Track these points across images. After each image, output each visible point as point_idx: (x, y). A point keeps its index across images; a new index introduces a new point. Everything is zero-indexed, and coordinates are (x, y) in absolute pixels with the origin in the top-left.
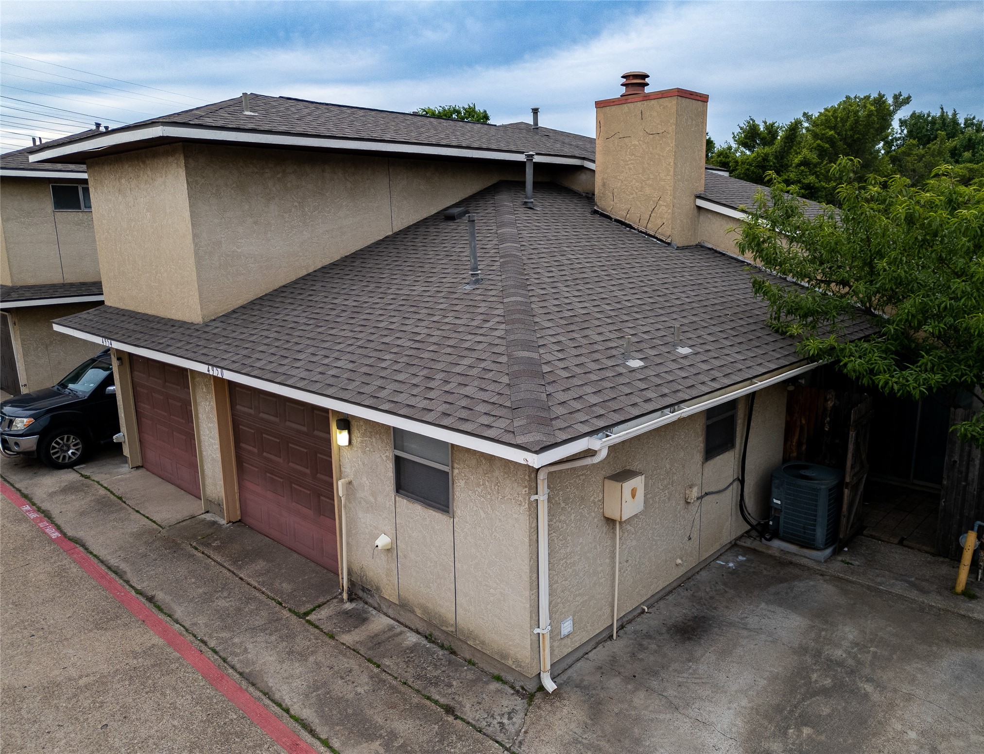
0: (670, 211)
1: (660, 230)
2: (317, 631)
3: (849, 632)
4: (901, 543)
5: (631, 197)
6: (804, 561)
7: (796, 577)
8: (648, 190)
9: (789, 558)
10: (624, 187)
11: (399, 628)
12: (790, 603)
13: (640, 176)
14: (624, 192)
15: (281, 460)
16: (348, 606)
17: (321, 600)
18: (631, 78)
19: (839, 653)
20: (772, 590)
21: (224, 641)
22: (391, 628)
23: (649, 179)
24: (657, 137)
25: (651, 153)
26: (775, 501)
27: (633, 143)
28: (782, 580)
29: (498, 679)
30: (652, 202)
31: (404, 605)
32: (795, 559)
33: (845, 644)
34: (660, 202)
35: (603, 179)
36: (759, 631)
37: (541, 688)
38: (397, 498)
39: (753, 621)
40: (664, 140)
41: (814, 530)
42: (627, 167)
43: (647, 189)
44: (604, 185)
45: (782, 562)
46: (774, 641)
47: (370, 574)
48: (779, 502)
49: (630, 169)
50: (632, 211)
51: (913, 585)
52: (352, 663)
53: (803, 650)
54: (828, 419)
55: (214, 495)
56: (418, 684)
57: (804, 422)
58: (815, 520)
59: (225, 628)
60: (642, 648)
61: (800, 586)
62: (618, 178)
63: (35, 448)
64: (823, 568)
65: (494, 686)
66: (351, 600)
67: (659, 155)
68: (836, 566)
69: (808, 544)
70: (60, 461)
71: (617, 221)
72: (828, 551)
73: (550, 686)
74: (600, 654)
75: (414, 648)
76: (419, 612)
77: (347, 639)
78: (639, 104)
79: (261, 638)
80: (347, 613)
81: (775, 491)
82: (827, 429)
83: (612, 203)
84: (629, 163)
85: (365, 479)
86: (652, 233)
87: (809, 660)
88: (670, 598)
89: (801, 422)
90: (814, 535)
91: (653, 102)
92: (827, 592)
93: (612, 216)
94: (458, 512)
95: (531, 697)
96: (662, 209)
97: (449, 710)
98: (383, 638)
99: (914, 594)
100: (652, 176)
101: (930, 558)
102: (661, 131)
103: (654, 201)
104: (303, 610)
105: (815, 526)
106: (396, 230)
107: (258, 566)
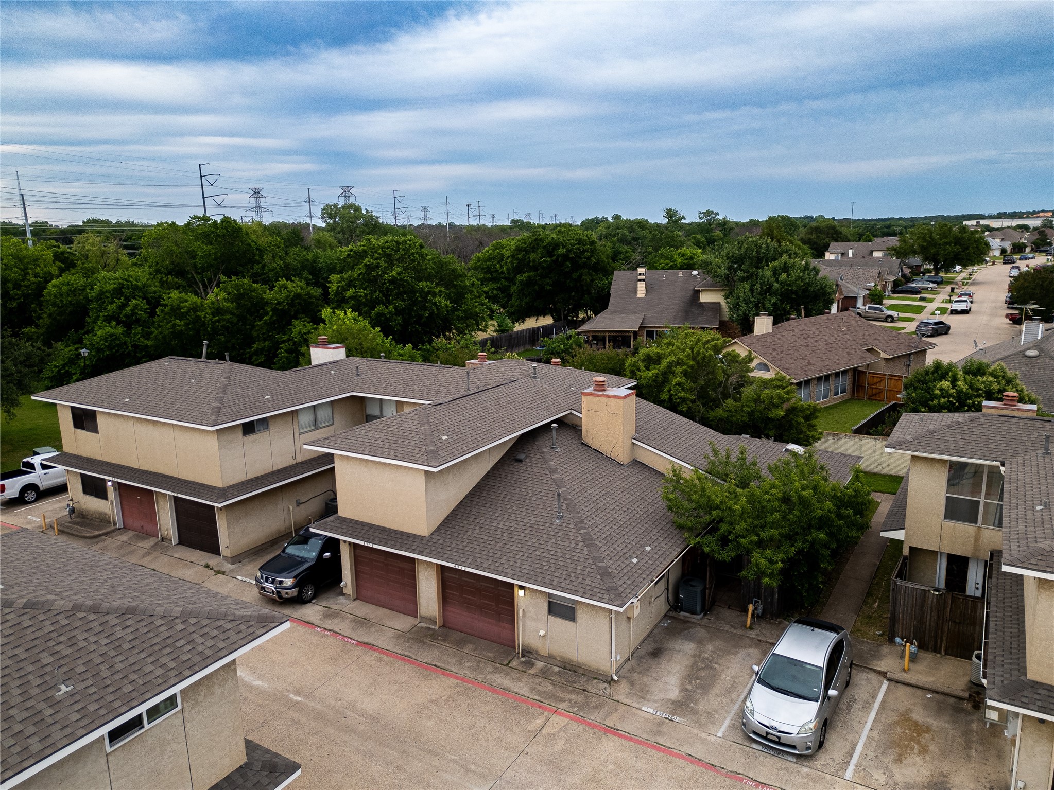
0: (622, 449)
1: (617, 458)
2: (517, 671)
3: (710, 647)
4: (729, 608)
5: (602, 439)
6: (693, 620)
7: (691, 628)
8: (610, 438)
9: (687, 619)
10: (598, 434)
11: (550, 666)
12: (689, 638)
13: (606, 430)
14: (598, 436)
15: (475, 599)
16: (522, 659)
17: (510, 658)
19: (706, 655)
20: (682, 634)
21: (484, 678)
22: (546, 666)
23: (610, 433)
24: (614, 415)
25: (611, 422)
27: (602, 415)
28: (685, 630)
29: (596, 678)
30: (612, 444)
31: (551, 657)
32: (690, 620)
33: (709, 652)
34: (617, 445)
35: (586, 428)
36: (680, 651)
37: (612, 679)
38: (549, 616)
39: (677, 648)
40: (618, 417)
41: (696, 607)
42: (599, 425)
44: (587, 431)
45: (685, 622)
46: (685, 654)
47: (532, 646)
48: (682, 596)
50: (602, 446)
51: (732, 626)
52: (539, 680)
53: (695, 656)
55: (427, 613)
56: (569, 684)
59: (479, 673)
60: (641, 662)
61: (692, 631)
62: (595, 429)
63: (295, 594)
64: (700, 622)
65: (595, 681)
66: (523, 656)
67: (615, 423)
68: (705, 621)
69: (694, 613)
71: (594, 449)
72: (702, 615)
73: (615, 678)
74: (627, 666)
75: (559, 672)
76: (558, 659)
77: (532, 671)
78: (605, 398)
79: (497, 675)
80: (524, 662)
81: (680, 592)
83: (592, 440)
85: (532, 609)
86: (613, 458)
87: (697, 659)
88: (646, 642)
90: (696, 609)
91: (612, 399)
92: (702, 632)
93: (592, 447)
94: (579, 621)
95: (610, 683)
96: (618, 448)
97: (584, 690)
98: (545, 669)
99: (732, 630)
100: (612, 432)
101: (739, 613)
102: (616, 413)
104: (505, 663)
105: (696, 605)
107: (470, 646)
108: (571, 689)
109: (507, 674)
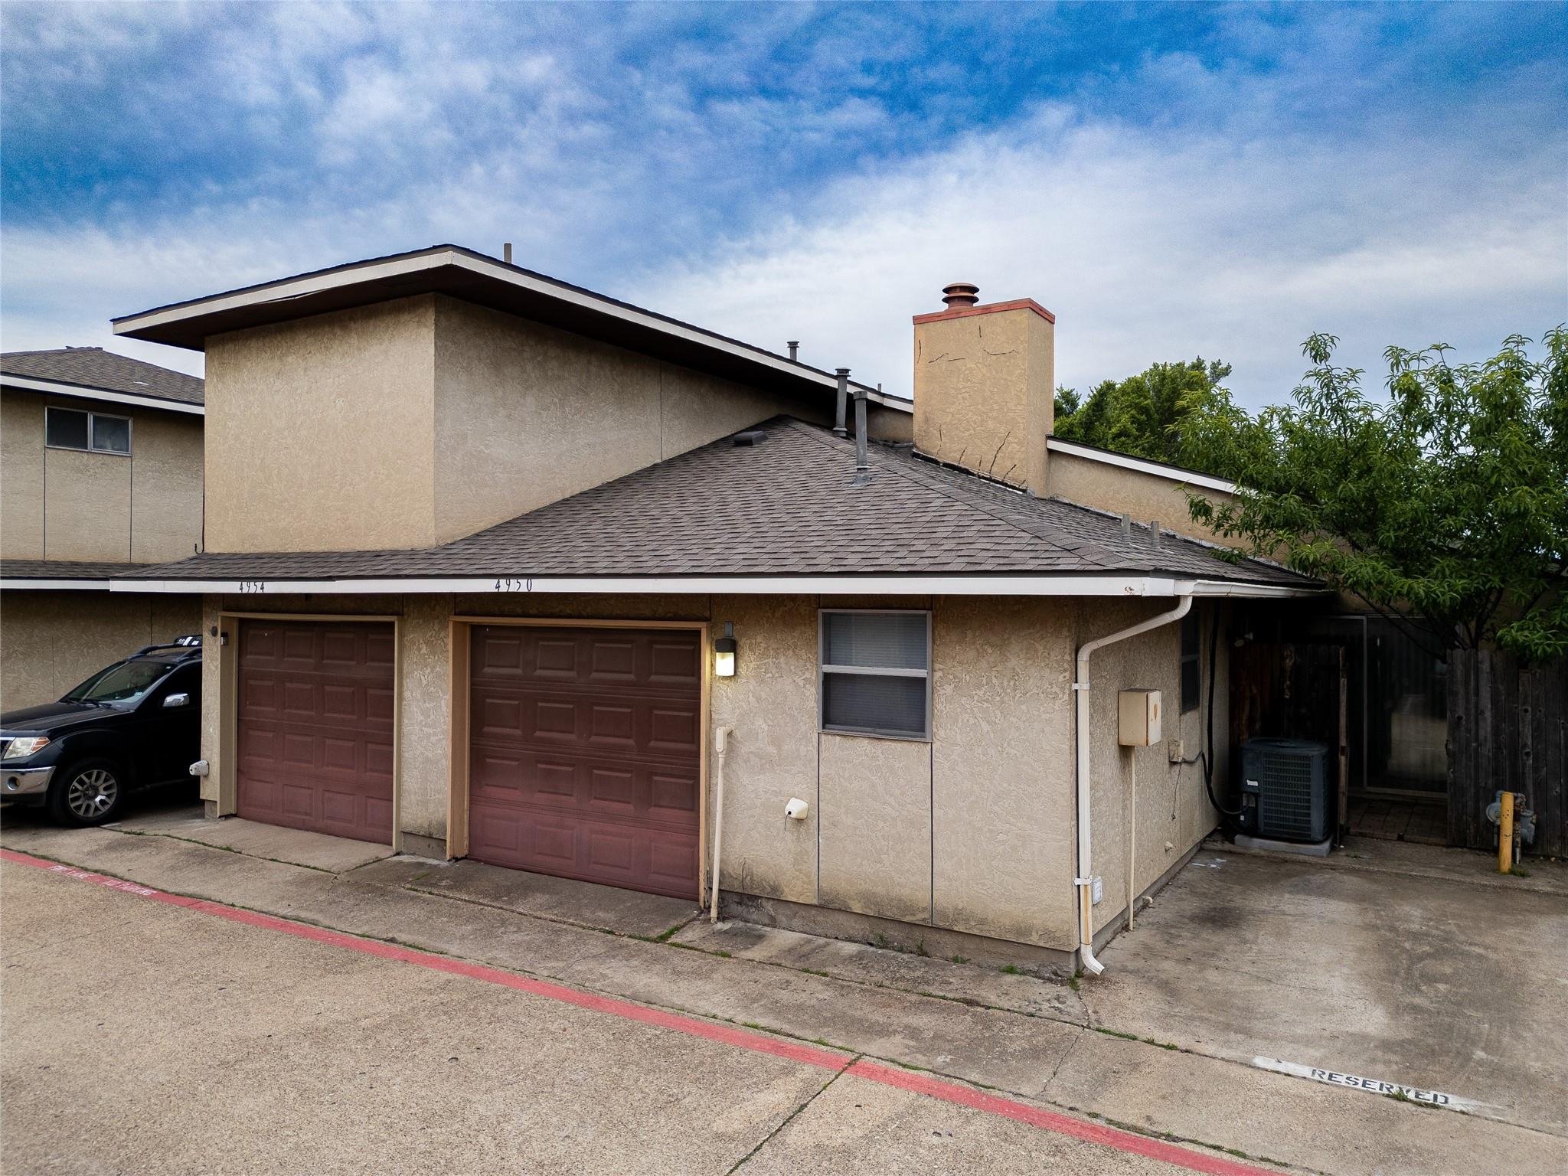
0: (1023, 449)
1: (1010, 475)
2: (697, 952)
4: (1401, 838)
5: (967, 434)
6: (1302, 855)
7: (1303, 872)
8: (991, 425)
9: (1280, 854)
10: (956, 422)
11: (822, 940)
12: (1317, 892)
13: (980, 407)
14: (957, 428)
15: (572, 737)
17: (674, 923)
18: (958, 290)
20: (1285, 883)
22: (808, 941)
23: (991, 410)
24: (1002, 358)
25: (994, 378)
26: (1249, 783)
27: (968, 366)
28: (1289, 876)
29: (1011, 971)
30: (997, 439)
31: (828, 906)
32: (1288, 855)
33: (1416, 919)
34: (1010, 439)
35: (925, 412)
36: (1303, 915)
37: (1082, 969)
38: (823, 737)
39: (1288, 908)
40: (1012, 361)
41: (1309, 815)
42: (960, 396)
43: (990, 422)
44: (927, 420)
45: (1275, 861)
46: (1331, 922)
47: (759, 871)
48: (1255, 784)
49: (964, 399)
50: (969, 451)
51: (1449, 870)
52: (779, 975)
53: (1372, 927)
54: (1288, 683)
55: (419, 821)
56: (903, 986)
57: (1255, 691)
58: (1309, 801)
59: (547, 959)
60: (1176, 936)
61: (1315, 879)
62: (948, 410)
63: (44, 788)
64: (1330, 861)
65: (1010, 978)
66: (721, 918)
67: (1005, 379)
68: (1345, 859)
69: (1300, 836)
70: (81, 813)
71: (946, 465)
72: (1326, 845)
73: (1095, 965)
74: (1125, 943)
75: (860, 956)
76: (858, 906)
77: (756, 953)
78: (976, 318)
79: (614, 963)
80: (724, 931)
81: (1247, 768)
82: (1287, 697)
83: (939, 443)
84: (963, 391)
85: (761, 722)
86: (999, 479)
87: (1385, 933)
89: (1251, 691)
90: (1309, 822)
91: (995, 315)
92: (1352, 882)
93: (939, 460)
94: (941, 733)
95: (1072, 983)
96: (1012, 447)
97: (970, 1003)
98: (807, 949)
99: (1456, 877)
100: (996, 407)
102: (1008, 351)
103: (999, 438)
104: (654, 936)
105: (1309, 808)
106: (666, 457)
107: (541, 898)
108: (913, 998)
109: (657, 959)
